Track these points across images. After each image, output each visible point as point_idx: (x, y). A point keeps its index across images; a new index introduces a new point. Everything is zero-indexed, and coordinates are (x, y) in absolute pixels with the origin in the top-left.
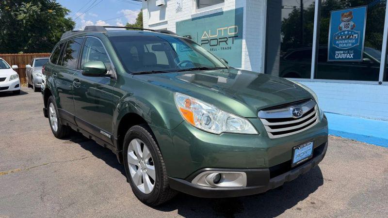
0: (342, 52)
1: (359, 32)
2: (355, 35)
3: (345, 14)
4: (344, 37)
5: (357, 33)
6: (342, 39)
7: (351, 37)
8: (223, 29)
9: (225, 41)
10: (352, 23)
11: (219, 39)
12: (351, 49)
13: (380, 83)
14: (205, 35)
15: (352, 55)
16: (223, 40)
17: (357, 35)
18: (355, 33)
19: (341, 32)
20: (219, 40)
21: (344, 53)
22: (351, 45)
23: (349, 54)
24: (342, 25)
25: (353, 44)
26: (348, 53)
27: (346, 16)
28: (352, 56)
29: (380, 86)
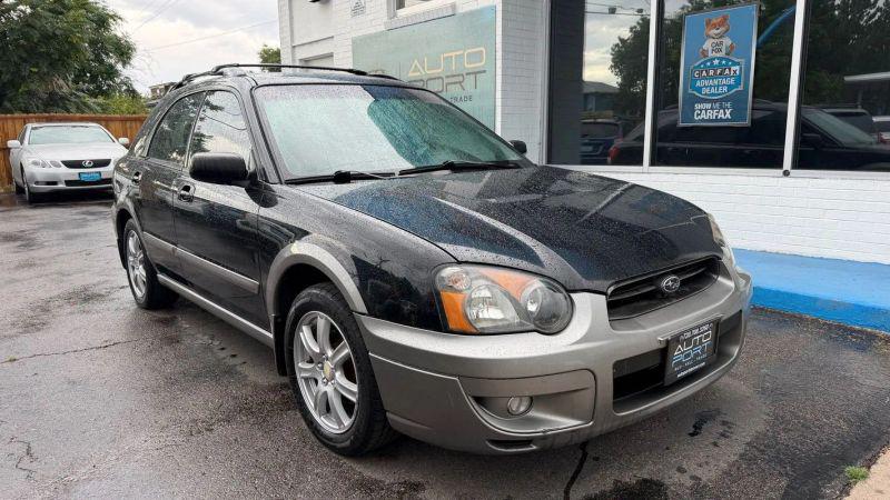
0: (709, 106)
1: (742, 61)
2: (733, 68)
3: (714, 21)
4: (711, 73)
5: (738, 64)
6: (708, 77)
7: (727, 71)
8: (453, 54)
9: (460, 83)
10: (727, 41)
12: (726, 99)
13: (786, 174)
14: (416, 70)
15: (728, 112)
16: (454, 80)
17: (737, 68)
18: (735, 64)
19: (707, 61)
20: (446, 81)
21: (711, 109)
22: (725, 89)
23: (722, 111)
24: (708, 45)
25: (730, 87)
26: (721, 107)
27: (715, 26)
28: (728, 115)
29: (786, 179)
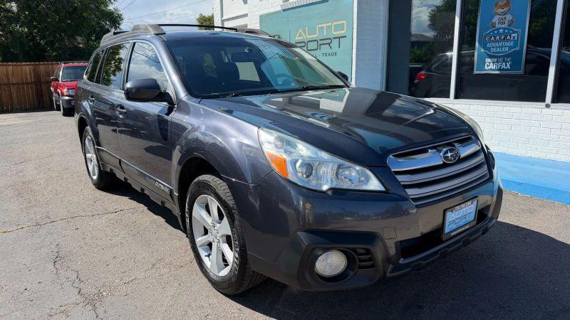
0: (495, 60)
1: (520, 30)
2: (512, 35)
3: (500, 3)
4: (498, 38)
5: (516, 32)
6: (496, 41)
7: (509, 37)
8: (325, 25)
9: (329, 44)
10: (509, 17)
11: (320, 40)
12: (507, 56)
13: (548, 106)
14: (301, 35)
15: (508, 64)
16: (326, 42)
17: (516, 35)
18: (514, 32)
19: (494, 31)
20: (320, 42)
21: (497, 62)
22: (507, 49)
23: (504, 63)
24: (496, 19)
25: (510, 48)
26: (504, 61)
27: (501, 7)
28: (508, 66)
29: (548, 110)
